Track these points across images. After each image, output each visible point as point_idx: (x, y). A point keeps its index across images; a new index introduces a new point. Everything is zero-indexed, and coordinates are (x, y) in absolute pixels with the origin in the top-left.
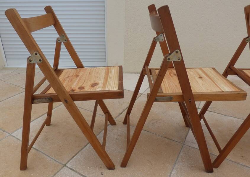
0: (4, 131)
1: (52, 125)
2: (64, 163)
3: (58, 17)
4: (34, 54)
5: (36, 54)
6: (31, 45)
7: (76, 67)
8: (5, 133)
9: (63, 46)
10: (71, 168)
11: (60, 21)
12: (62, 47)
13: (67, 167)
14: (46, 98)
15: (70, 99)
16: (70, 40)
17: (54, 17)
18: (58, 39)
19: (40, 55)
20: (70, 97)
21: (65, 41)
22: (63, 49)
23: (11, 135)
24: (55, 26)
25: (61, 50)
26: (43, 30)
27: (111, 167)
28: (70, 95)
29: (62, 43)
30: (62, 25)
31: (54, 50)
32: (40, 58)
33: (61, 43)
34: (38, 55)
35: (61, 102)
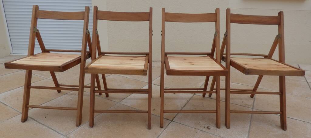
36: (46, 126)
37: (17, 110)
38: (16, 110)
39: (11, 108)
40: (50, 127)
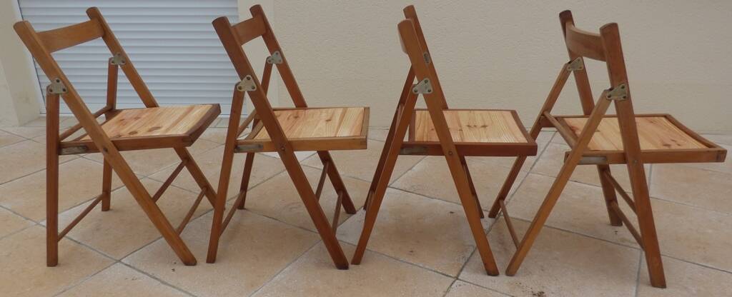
0: (27, 219)
1: (112, 210)
2: (118, 259)
3: (108, 21)
4: (55, 81)
5: (58, 81)
6: (51, 69)
7: (144, 106)
8: (29, 221)
9: (121, 73)
10: (128, 264)
11: (113, 29)
12: (119, 74)
13: (123, 263)
14: (78, 147)
15: (112, 148)
16: (131, 59)
17: (101, 25)
18: (110, 59)
19: (63, 82)
20: (113, 145)
21: (123, 62)
22: (122, 79)
23: (38, 224)
24: (104, 37)
25: (119, 81)
26: (79, 47)
27: (189, 261)
28: (112, 141)
29: (119, 67)
30: (117, 36)
31: (106, 80)
32: (64, 87)
33: (117, 66)
34: (61, 82)
35: (99, 152)
36: (180, 290)
37: (106, 254)
38: (102, 254)
39: (92, 249)
40: (190, 292)
